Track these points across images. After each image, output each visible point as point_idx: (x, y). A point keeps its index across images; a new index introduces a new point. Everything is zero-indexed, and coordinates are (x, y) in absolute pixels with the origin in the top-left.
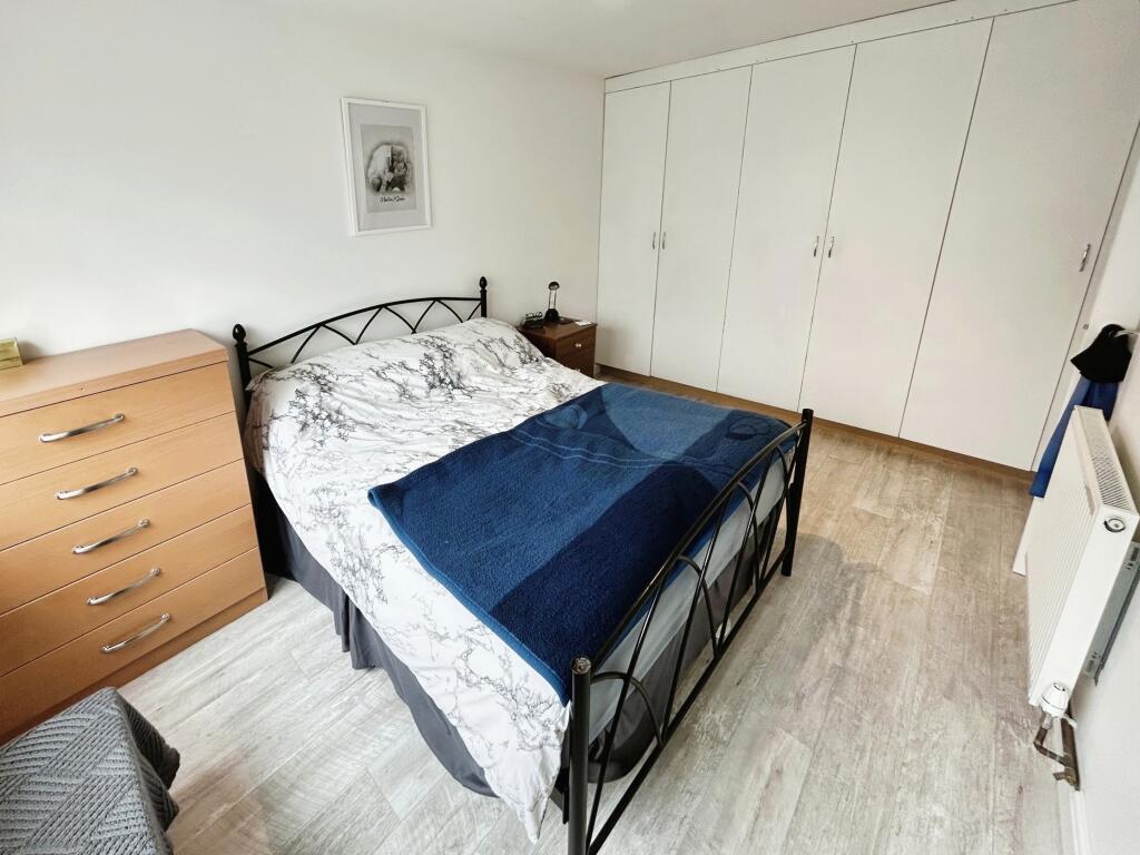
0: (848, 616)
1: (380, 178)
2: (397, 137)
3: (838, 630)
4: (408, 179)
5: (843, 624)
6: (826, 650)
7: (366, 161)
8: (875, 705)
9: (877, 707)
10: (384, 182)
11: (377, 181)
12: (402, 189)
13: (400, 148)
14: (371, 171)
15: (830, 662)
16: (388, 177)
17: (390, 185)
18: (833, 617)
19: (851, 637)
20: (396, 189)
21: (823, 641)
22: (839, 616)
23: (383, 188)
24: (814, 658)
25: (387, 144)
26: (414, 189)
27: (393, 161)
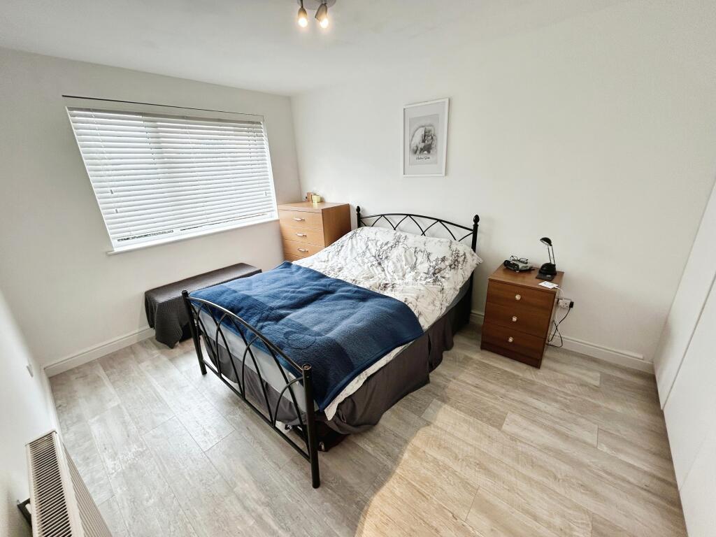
0: (265, 517)
1: (417, 147)
2: (428, 122)
3: (257, 503)
4: (433, 146)
5: (260, 509)
6: (247, 485)
7: (411, 137)
8: (205, 499)
9: (203, 500)
10: (419, 149)
11: (415, 148)
12: (429, 152)
13: (430, 128)
14: (413, 143)
15: (239, 483)
16: (422, 145)
17: (422, 150)
18: (268, 505)
19: (248, 511)
20: (426, 152)
21: (254, 487)
22: (267, 510)
23: (418, 152)
24: (245, 475)
25: (423, 127)
26: (436, 152)
27: (425, 136)
